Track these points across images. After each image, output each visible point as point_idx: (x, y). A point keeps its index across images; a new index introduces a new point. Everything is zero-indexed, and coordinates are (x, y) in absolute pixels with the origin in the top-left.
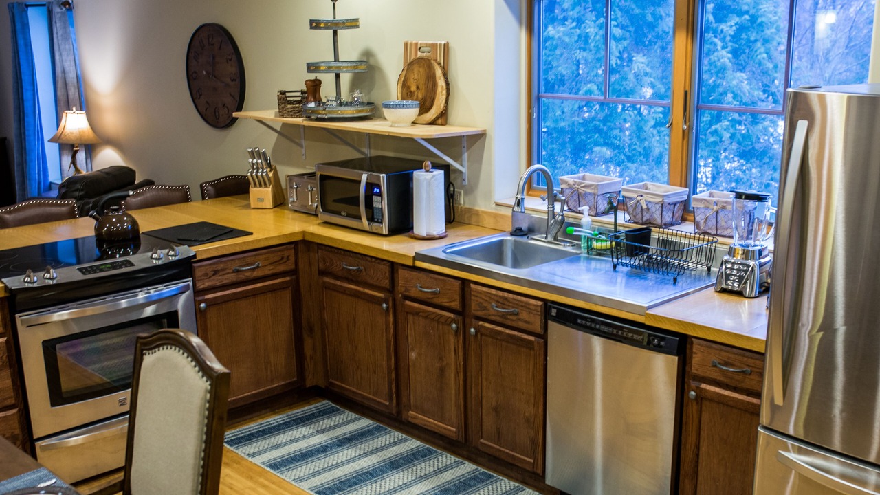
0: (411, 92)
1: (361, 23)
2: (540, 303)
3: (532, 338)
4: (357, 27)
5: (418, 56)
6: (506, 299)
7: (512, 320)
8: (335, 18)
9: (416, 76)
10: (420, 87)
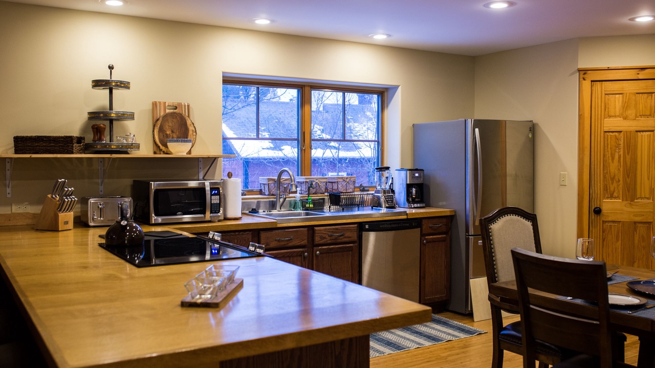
0: (167, 134)
1: (131, 86)
2: (356, 225)
3: (352, 245)
4: (129, 88)
5: (167, 112)
6: (337, 229)
7: (341, 239)
8: (111, 78)
9: (170, 124)
10: (175, 131)
